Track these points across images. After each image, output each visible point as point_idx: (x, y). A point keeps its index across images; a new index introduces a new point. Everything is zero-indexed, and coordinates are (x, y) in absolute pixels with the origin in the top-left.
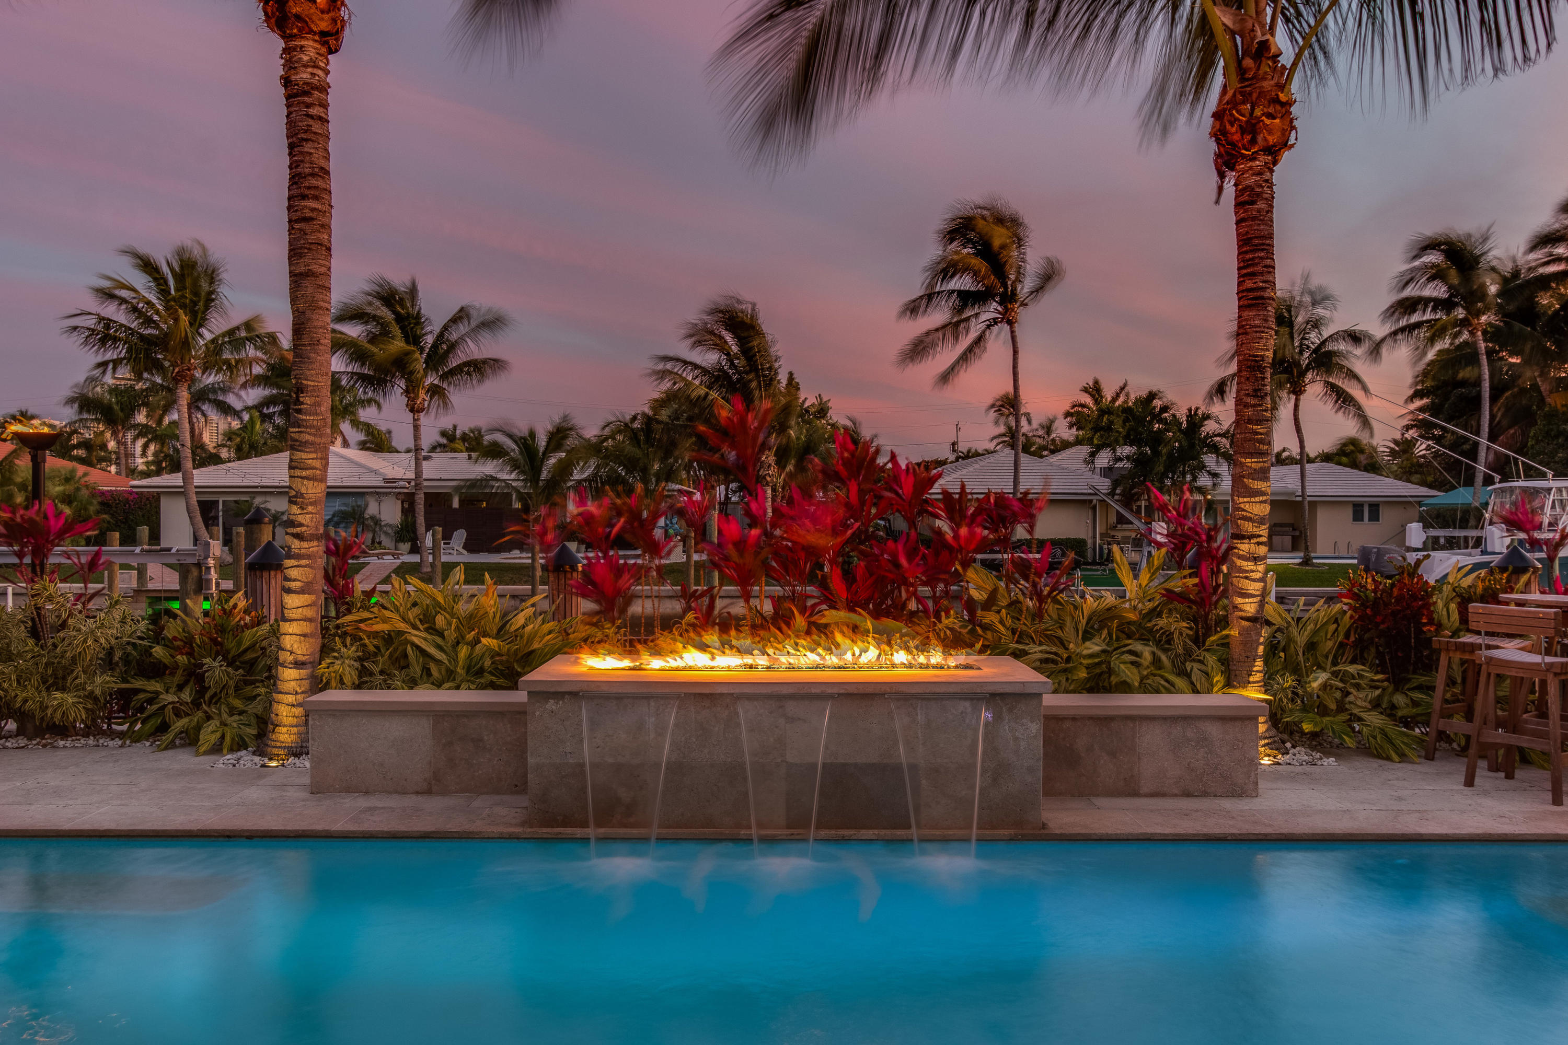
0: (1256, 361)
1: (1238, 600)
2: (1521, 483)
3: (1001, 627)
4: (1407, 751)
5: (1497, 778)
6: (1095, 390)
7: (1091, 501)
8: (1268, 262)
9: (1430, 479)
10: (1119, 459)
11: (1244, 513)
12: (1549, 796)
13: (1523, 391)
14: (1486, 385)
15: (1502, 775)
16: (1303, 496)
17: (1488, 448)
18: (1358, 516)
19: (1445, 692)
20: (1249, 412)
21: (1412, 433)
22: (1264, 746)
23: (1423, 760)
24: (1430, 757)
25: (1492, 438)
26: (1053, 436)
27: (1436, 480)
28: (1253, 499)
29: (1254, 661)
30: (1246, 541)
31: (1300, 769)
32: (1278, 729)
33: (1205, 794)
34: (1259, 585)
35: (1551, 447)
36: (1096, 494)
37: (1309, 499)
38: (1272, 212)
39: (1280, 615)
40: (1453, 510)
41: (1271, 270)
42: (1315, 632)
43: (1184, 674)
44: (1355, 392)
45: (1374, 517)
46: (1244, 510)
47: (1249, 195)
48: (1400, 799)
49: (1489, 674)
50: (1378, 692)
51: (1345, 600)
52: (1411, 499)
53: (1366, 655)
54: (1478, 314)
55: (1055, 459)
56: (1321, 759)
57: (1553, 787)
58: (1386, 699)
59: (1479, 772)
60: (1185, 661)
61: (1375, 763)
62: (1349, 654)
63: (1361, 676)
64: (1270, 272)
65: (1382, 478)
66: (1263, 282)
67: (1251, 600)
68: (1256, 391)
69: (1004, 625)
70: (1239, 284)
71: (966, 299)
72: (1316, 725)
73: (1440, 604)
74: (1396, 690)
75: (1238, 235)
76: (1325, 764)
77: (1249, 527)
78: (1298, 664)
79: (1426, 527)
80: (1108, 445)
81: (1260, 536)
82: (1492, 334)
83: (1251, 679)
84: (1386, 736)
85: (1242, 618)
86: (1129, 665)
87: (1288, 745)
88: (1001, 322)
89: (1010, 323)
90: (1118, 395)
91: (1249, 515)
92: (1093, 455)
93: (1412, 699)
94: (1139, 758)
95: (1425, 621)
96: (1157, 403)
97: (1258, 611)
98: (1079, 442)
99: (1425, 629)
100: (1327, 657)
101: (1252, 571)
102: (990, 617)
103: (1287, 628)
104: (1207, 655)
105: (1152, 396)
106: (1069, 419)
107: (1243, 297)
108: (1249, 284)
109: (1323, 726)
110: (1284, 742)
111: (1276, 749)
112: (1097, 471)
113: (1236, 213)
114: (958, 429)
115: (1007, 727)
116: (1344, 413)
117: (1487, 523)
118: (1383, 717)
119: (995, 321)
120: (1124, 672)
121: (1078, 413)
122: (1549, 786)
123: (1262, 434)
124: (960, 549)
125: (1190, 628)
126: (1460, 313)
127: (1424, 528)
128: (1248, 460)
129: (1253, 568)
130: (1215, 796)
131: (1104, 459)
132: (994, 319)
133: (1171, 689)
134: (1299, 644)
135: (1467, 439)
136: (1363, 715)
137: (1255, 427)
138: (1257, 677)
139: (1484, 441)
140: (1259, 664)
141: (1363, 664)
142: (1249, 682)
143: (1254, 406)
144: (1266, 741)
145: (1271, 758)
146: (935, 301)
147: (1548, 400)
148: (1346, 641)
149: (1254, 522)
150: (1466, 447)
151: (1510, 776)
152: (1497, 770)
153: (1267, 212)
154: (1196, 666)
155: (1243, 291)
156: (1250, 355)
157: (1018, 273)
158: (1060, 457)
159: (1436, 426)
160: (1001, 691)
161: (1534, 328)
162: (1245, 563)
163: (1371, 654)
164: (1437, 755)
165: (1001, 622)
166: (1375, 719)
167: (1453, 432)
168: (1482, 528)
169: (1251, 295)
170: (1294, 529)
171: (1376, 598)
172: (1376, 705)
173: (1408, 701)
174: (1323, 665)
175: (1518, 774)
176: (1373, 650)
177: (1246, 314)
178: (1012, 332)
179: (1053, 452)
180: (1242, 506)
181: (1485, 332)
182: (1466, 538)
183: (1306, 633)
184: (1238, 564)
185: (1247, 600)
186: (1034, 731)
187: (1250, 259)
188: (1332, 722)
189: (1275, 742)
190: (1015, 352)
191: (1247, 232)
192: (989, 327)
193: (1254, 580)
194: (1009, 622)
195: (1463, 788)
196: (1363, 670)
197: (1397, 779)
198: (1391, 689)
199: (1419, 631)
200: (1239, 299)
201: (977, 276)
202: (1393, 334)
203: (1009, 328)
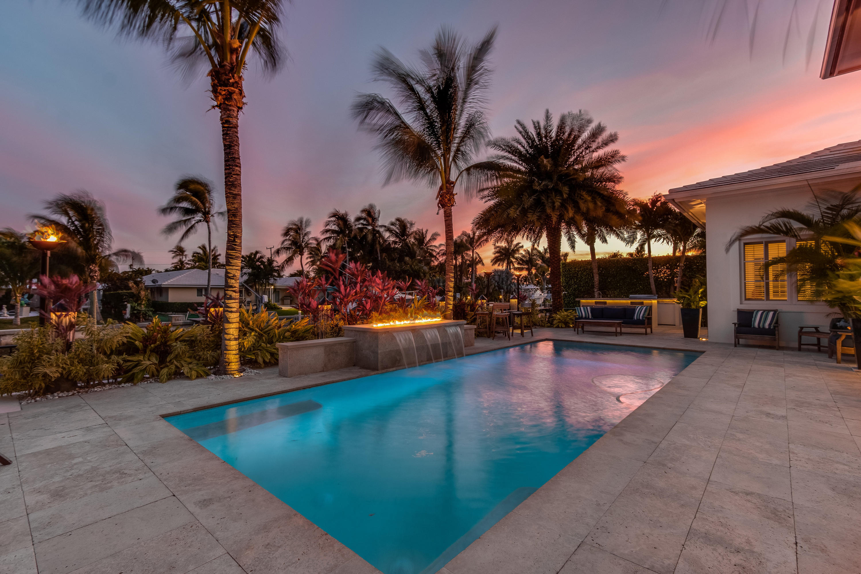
71: (187, 211)
88: (203, 221)
89: (208, 222)
96: (258, 256)
105: (257, 252)
119: (201, 221)
126: (340, 235)
146: (173, 210)
170: (291, 298)
178: (208, 225)
190: (210, 233)
192: (197, 222)
201: (193, 203)
202: (324, 239)
203: (206, 224)
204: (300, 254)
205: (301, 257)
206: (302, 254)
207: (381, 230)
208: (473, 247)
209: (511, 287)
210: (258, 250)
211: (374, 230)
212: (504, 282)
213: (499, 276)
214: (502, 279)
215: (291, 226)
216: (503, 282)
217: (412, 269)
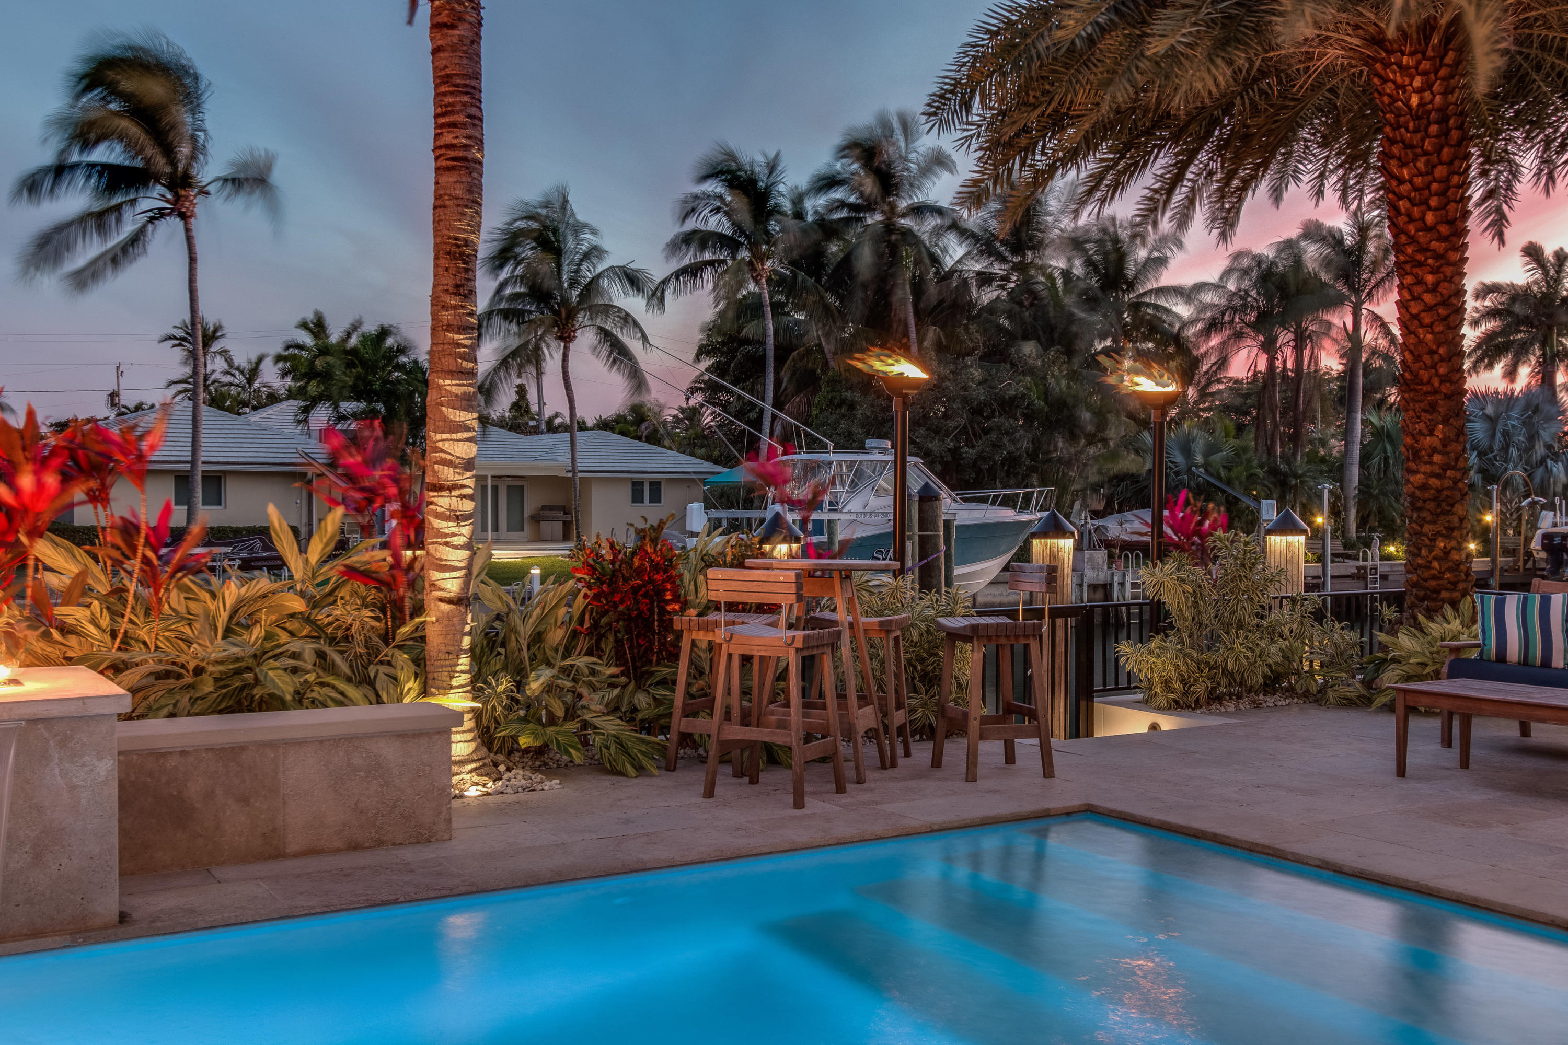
0: (458, 246)
1: (436, 575)
2: (803, 456)
3: (92, 629)
4: (645, 762)
5: (740, 785)
6: (317, 327)
7: (304, 475)
8: (473, 111)
9: (716, 453)
10: (342, 418)
11: (443, 455)
12: (790, 799)
13: (809, 351)
14: (770, 341)
15: (747, 779)
16: (573, 471)
17: (774, 417)
18: (637, 497)
19: (689, 685)
20: (447, 316)
21: (697, 399)
22: (470, 772)
23: (663, 772)
24: (671, 767)
25: (778, 404)
26: (256, 385)
27: (721, 455)
28: (454, 436)
29: (458, 657)
30: (445, 493)
31: (514, 798)
32: (490, 750)
33: (379, 844)
34: (465, 554)
35: (834, 416)
36: (310, 465)
37: (580, 475)
38: (479, 43)
39: (500, 598)
40: (736, 487)
41: (477, 122)
42: (542, 619)
43: (367, 682)
44: (634, 344)
45: (656, 498)
46: (442, 451)
47: (448, 16)
48: (628, 821)
49: (730, 656)
50: (616, 692)
51: (579, 575)
52: (694, 476)
53: (603, 646)
54: (762, 258)
55: (256, 417)
56: (542, 782)
57: (795, 788)
58: (626, 700)
59: (720, 780)
60: (370, 663)
61: (607, 781)
62: (583, 643)
63: (593, 672)
64: (475, 125)
65: (664, 450)
66: (468, 137)
67: (454, 574)
68: (457, 286)
69: (97, 626)
70: (437, 136)
72: (536, 738)
73: (687, 577)
74: (638, 687)
75: (435, 69)
76: (546, 788)
77: (448, 474)
78: (521, 662)
79: (708, 506)
80: (329, 398)
81: (463, 486)
82: (778, 282)
83: (454, 682)
84: (621, 745)
85: (441, 600)
86: (280, 672)
87: (502, 768)
88: (169, 214)
89: (184, 217)
90: (349, 335)
91: (449, 457)
92: (306, 410)
93: (655, 699)
94: (284, 803)
95: (669, 597)
96: (391, 342)
97: (463, 589)
98: (291, 395)
99: (669, 608)
100: (556, 650)
101: (454, 535)
102: (72, 614)
103: (508, 614)
104: (397, 652)
105: (384, 333)
106: (281, 365)
107: (440, 156)
108: (448, 138)
109: (546, 739)
110: (496, 765)
111: (487, 775)
112: (316, 435)
113: (432, 39)
114: (119, 373)
115: (57, 771)
116: (619, 369)
117: (770, 502)
118: (619, 722)
119: (161, 214)
120: (273, 681)
121: (293, 358)
122: (790, 787)
123: (465, 346)
124: (25, 510)
125: (377, 619)
126: (744, 254)
127: (706, 508)
128: (448, 382)
129: (455, 530)
130: (394, 844)
131: (321, 416)
132: (160, 209)
133: (343, 701)
134: (522, 634)
135: (753, 405)
136: (597, 722)
137: (456, 336)
138: (463, 679)
139: (768, 407)
140: (464, 662)
141: (600, 657)
142: (452, 688)
143: (455, 307)
144: (474, 765)
145: (480, 788)
146: (67, 177)
147: (832, 364)
148: (579, 628)
149: (456, 467)
150: (753, 415)
151: (754, 781)
152: (743, 775)
153: (472, 42)
154: (383, 669)
155: (440, 147)
156: (450, 238)
157: (195, 149)
158: (264, 415)
159: (722, 388)
160: (46, 715)
161: (818, 280)
162: (444, 524)
163: (608, 645)
164: (680, 763)
165: (94, 622)
166: (611, 725)
167: (739, 397)
168: (765, 508)
169: (452, 153)
170: (565, 513)
171: (614, 571)
172: (614, 709)
173: (651, 701)
174: (552, 661)
175: (763, 777)
176: (611, 638)
177: (444, 179)
178: (187, 230)
179: (255, 408)
180: (440, 445)
181: (769, 280)
182: (749, 520)
183: (531, 621)
184: (436, 526)
185: (447, 575)
186: (103, 773)
187: (450, 105)
188: (557, 733)
189: (484, 765)
190: (192, 260)
191: (446, 67)
192: (152, 220)
193: (456, 547)
194: (105, 621)
195: (702, 800)
196: (595, 663)
197: (629, 798)
198: (631, 686)
199: (663, 611)
200: (437, 158)
201: (131, 146)
202: (678, 274)
203: (182, 223)
204: (561, 338)
205: (566, 349)
206: (566, 337)
207: (925, 228)
208: (1357, 292)
209: (1549, 471)
210: (386, 324)
211: (889, 227)
212: (1514, 452)
213: (1492, 421)
214: (1506, 434)
215: (520, 224)
216: (1505, 448)
217: (1046, 395)
